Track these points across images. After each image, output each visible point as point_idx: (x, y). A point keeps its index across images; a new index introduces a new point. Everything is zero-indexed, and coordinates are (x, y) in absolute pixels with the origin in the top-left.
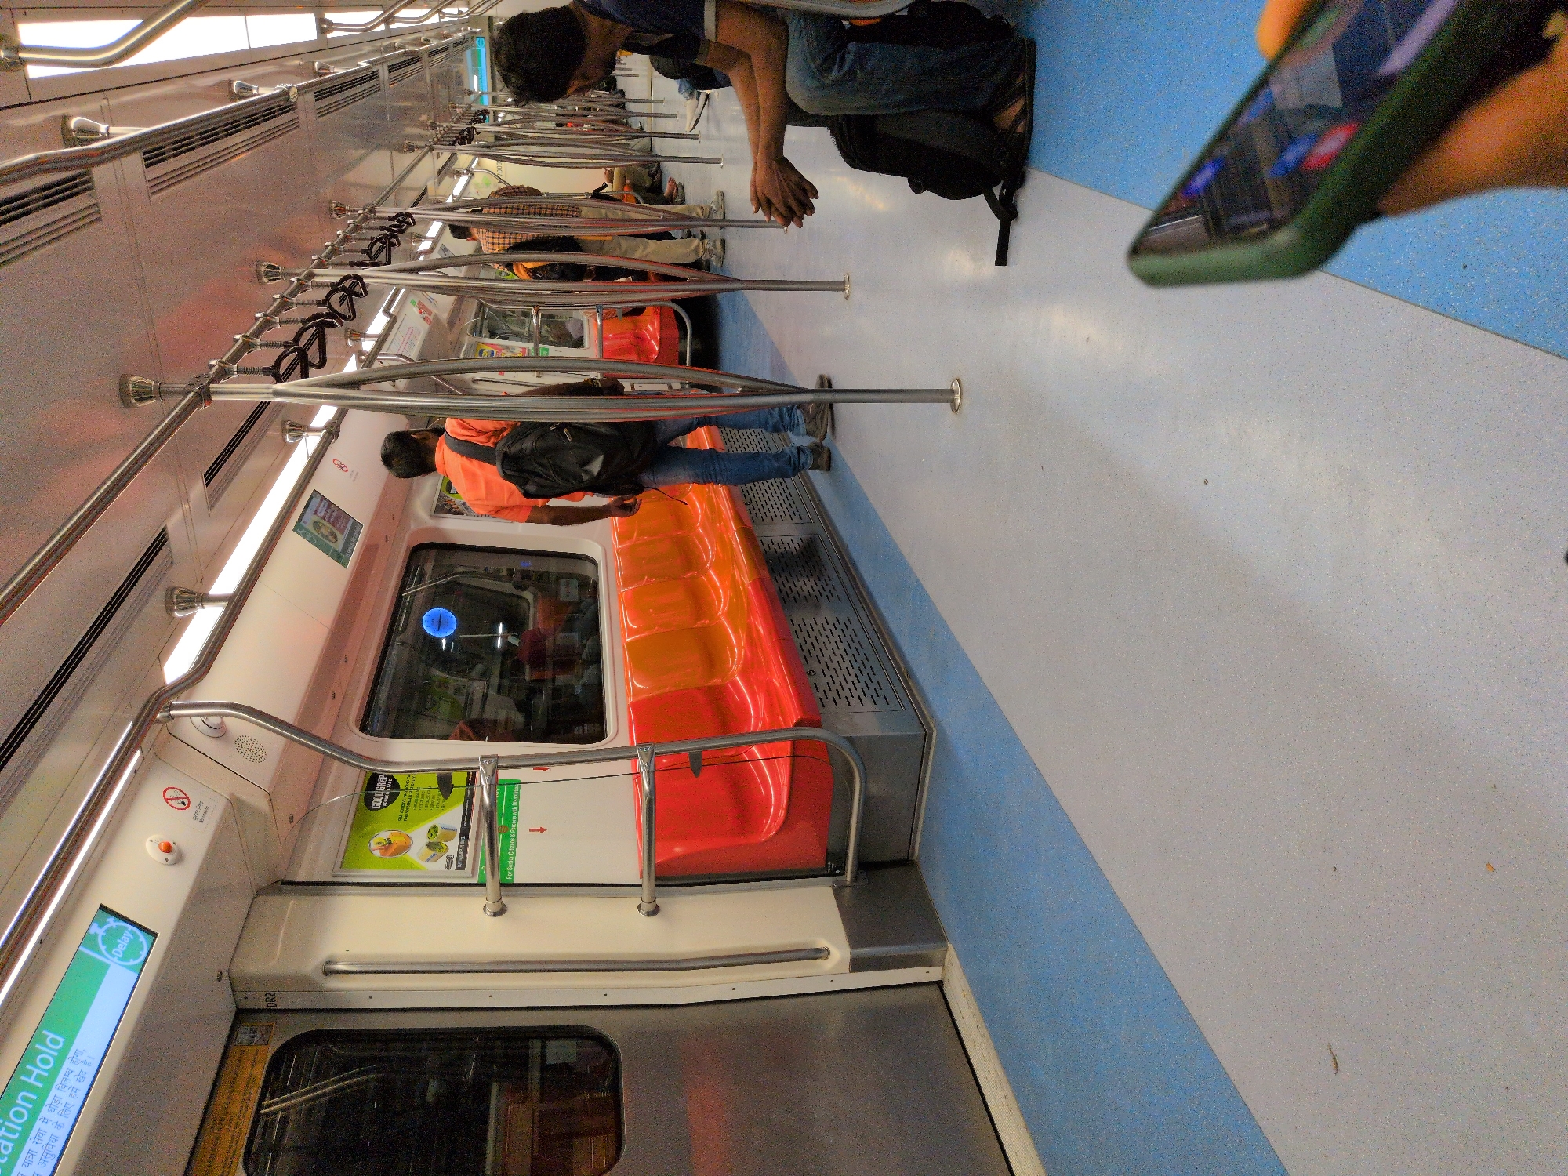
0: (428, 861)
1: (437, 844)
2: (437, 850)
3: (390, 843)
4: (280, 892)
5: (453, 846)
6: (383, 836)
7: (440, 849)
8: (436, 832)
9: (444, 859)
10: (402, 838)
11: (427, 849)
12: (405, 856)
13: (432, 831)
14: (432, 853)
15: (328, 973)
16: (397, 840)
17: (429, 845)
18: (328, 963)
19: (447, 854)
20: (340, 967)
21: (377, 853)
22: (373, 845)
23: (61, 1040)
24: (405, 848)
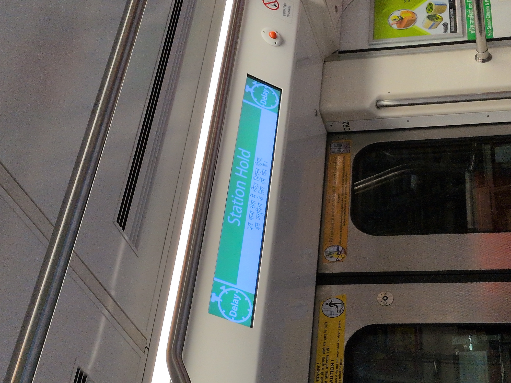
0: (430, 28)
1: (435, 16)
2: (435, 20)
3: (402, 18)
4: (338, 59)
5: (446, 16)
6: (396, 14)
7: (436, 19)
8: (432, 8)
9: (441, 26)
10: (409, 15)
11: (428, 20)
12: (413, 27)
13: (429, 7)
14: (432, 22)
15: (379, 107)
16: (407, 16)
17: (429, 17)
18: (378, 101)
19: (442, 23)
20: (386, 103)
21: (395, 26)
22: (391, 22)
23: (249, 153)
24: (412, 21)
